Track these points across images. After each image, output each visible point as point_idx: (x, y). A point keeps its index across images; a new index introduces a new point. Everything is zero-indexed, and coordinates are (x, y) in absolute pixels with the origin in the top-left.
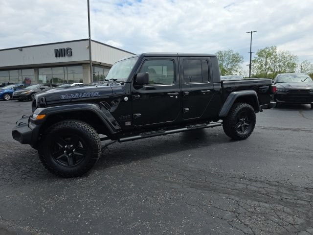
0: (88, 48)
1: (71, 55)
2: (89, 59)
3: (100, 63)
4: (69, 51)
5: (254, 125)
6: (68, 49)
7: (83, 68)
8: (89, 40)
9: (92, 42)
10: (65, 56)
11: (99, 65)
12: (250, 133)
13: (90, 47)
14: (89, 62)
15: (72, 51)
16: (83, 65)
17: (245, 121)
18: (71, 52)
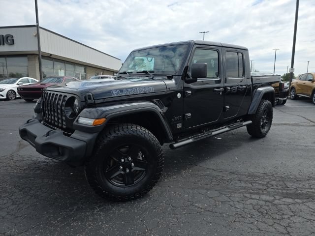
0: (36, 36)
1: (13, 43)
2: (37, 50)
3: (51, 55)
4: (9, 38)
5: (271, 121)
6: (8, 36)
7: (28, 60)
8: (37, 27)
9: (40, 30)
10: (4, 44)
11: (49, 57)
12: (269, 129)
13: (38, 35)
14: (37, 53)
15: (14, 38)
16: (29, 56)
17: (265, 118)
18: (13, 40)
